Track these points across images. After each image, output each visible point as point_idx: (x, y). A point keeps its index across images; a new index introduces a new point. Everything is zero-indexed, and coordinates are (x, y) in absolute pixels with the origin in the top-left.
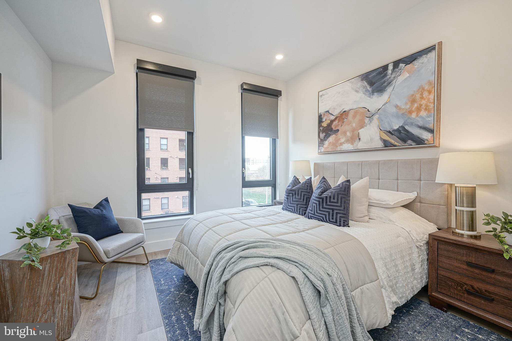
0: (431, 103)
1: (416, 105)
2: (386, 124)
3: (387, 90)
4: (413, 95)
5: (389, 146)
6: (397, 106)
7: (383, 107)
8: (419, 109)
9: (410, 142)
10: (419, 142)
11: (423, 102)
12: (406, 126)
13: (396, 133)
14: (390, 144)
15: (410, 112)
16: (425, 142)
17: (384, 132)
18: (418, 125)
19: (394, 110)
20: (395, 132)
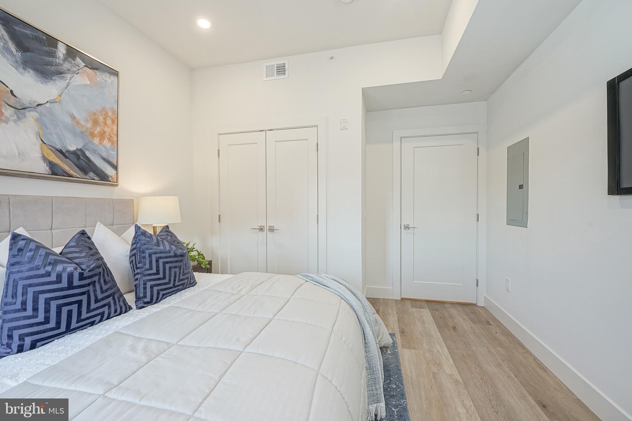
0: (114, 134)
1: (98, 129)
2: (54, 136)
3: (55, 80)
4: (95, 114)
5: (59, 174)
6: (73, 117)
7: (48, 105)
8: (102, 135)
9: (91, 174)
10: (103, 177)
11: (106, 129)
12: (87, 151)
13: (72, 157)
14: (62, 172)
15: (92, 135)
16: (110, 179)
17: (50, 149)
18: (103, 157)
19: (68, 120)
20: (70, 155)
